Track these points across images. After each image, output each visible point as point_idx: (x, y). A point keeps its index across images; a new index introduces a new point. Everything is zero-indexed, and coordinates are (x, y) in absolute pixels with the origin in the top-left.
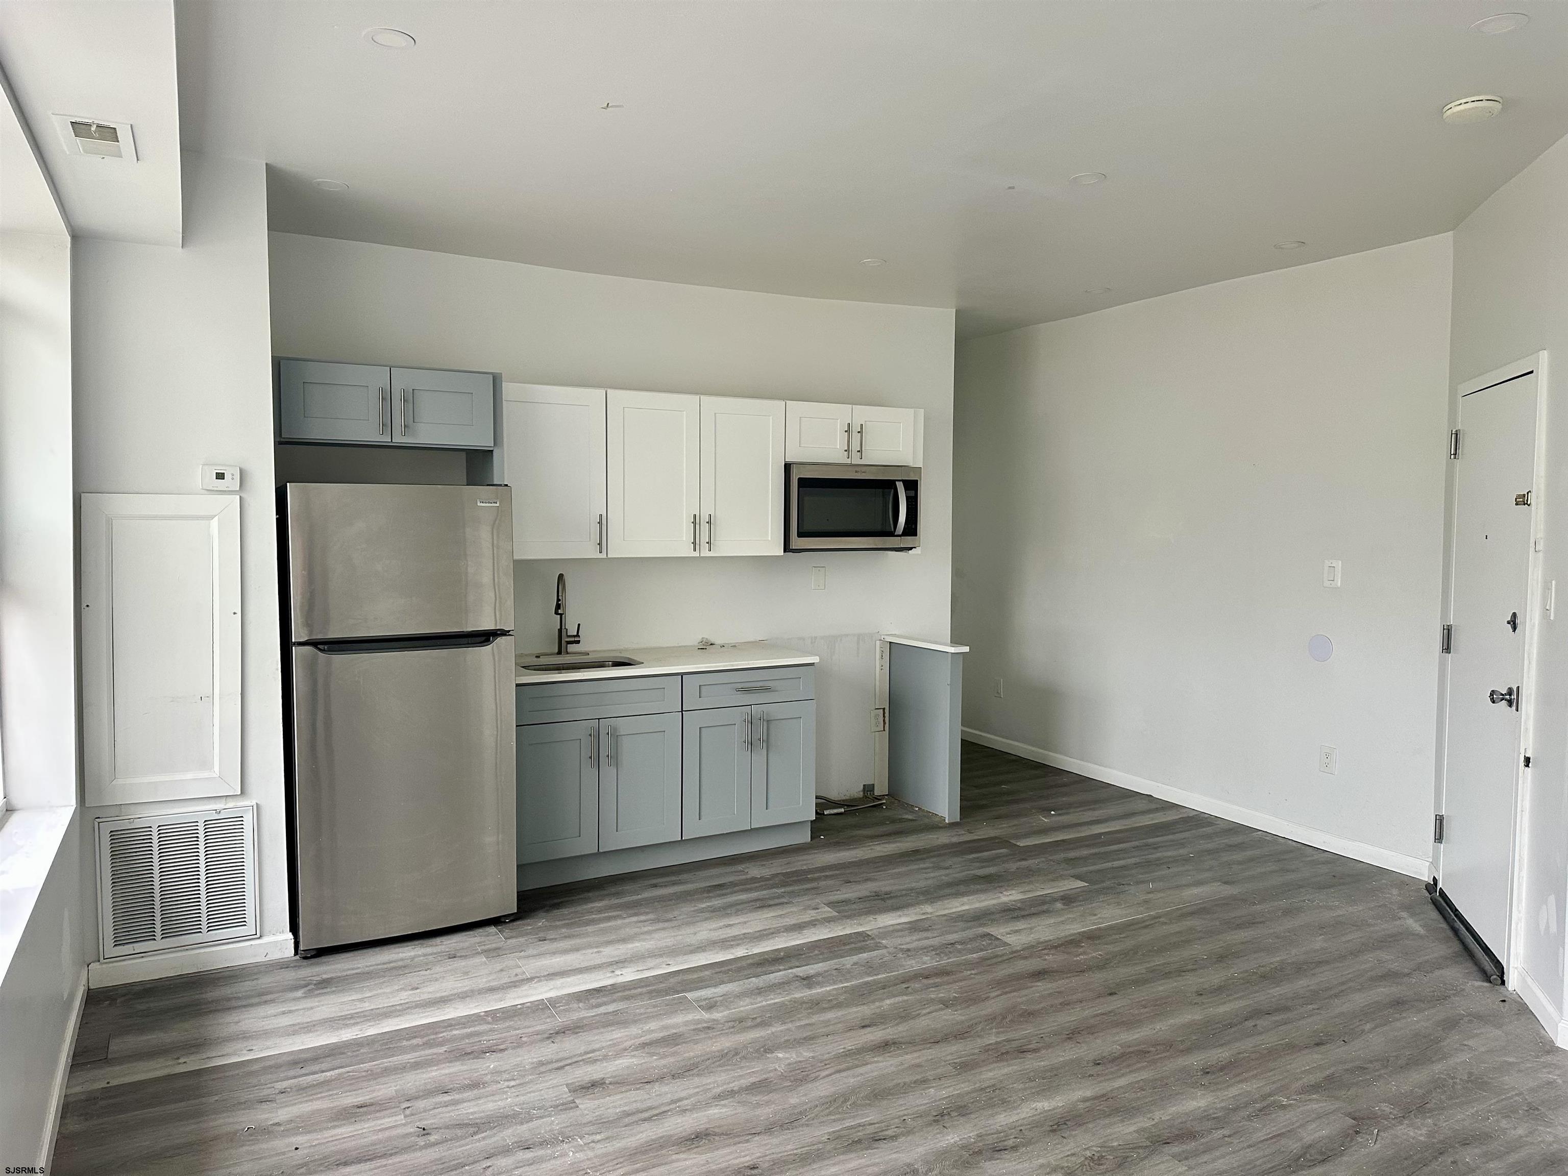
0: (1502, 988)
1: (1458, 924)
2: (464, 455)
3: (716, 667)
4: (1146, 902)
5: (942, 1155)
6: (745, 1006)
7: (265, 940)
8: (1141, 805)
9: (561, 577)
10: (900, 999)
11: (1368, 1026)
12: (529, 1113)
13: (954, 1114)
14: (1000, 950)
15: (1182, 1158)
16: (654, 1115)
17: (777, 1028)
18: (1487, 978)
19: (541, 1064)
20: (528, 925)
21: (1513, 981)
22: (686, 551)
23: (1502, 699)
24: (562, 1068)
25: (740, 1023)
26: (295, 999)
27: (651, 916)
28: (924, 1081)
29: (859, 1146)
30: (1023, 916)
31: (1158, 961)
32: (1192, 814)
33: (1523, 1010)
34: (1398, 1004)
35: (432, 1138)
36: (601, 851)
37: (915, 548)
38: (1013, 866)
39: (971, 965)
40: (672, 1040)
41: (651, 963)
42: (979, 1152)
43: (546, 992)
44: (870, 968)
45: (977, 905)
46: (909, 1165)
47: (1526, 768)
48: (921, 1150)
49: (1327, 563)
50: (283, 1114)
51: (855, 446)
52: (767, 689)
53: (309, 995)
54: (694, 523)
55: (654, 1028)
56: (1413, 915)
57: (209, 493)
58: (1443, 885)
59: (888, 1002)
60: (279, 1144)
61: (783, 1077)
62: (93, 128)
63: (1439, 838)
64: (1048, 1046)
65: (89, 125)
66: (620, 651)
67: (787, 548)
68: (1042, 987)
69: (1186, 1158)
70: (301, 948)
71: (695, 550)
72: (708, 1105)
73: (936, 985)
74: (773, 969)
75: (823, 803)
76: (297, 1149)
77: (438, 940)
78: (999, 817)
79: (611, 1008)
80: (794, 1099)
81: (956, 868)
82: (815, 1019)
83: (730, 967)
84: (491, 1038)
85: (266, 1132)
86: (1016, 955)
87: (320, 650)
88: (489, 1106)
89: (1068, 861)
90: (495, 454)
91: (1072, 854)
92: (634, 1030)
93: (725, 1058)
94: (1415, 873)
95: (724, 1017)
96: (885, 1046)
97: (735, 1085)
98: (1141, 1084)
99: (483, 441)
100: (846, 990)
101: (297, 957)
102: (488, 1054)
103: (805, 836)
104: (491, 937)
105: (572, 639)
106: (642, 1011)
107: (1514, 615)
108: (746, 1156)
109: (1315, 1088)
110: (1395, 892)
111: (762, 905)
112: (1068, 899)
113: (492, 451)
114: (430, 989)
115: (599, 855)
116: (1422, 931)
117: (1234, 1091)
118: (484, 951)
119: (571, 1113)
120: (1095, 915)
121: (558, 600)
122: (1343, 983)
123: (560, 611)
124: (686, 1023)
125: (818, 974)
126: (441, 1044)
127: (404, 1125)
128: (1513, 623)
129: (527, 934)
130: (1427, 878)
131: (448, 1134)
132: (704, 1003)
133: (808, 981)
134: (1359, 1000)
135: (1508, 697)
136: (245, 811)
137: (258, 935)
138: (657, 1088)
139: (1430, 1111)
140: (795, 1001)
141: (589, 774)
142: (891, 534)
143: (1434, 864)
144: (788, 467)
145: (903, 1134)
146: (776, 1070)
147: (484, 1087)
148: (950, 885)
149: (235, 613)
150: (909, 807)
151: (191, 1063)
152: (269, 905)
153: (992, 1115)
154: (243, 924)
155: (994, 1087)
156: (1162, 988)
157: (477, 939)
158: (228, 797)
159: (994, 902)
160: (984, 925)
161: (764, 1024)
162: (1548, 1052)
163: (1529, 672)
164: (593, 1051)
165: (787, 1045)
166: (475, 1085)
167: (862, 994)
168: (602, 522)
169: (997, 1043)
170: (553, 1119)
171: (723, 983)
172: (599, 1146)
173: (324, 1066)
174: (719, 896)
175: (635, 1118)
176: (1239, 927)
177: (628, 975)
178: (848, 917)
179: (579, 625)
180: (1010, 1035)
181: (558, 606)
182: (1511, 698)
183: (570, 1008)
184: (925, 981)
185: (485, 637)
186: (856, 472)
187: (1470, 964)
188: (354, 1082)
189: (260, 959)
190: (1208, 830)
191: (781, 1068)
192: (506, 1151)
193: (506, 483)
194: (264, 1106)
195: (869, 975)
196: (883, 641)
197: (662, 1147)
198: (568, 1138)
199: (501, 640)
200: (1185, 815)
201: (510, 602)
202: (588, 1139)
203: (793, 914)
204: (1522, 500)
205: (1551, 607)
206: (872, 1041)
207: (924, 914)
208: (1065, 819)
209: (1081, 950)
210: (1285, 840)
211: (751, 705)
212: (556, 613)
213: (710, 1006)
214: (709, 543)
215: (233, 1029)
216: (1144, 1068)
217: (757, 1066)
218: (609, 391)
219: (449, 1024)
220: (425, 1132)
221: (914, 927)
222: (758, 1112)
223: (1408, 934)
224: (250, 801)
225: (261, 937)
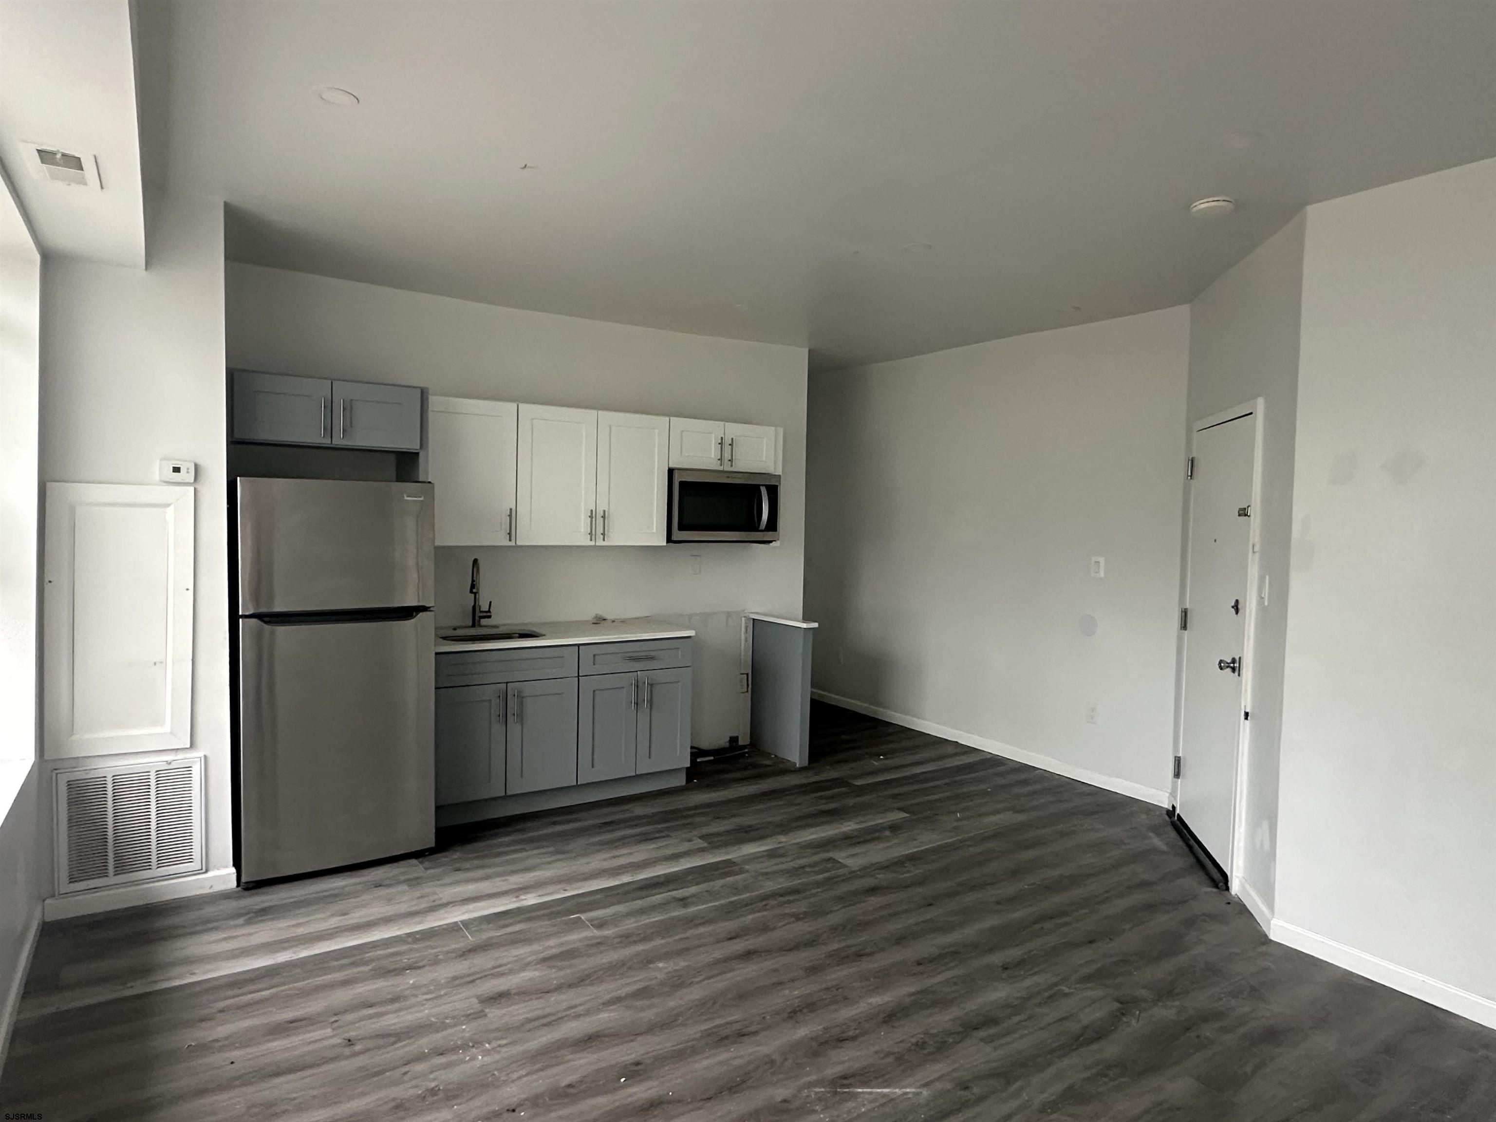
0: (1226, 892)
1: (1192, 842)
2: (392, 457)
3: (608, 639)
4: (956, 828)
5: (794, 1047)
6: (631, 924)
7: (210, 874)
8: (950, 750)
9: (475, 562)
10: (758, 914)
11: (1128, 926)
12: (443, 1023)
13: (805, 1011)
14: (841, 871)
15: (988, 1040)
16: (550, 1021)
17: (658, 942)
18: (1215, 885)
19: (455, 978)
20: (446, 857)
21: (1235, 887)
22: (586, 542)
23: (1228, 667)
24: (473, 981)
25: (626, 939)
26: (236, 926)
27: (551, 849)
28: (781, 983)
29: (726, 1041)
30: (859, 843)
31: (964, 877)
32: (989, 756)
33: (1242, 910)
34: (1151, 908)
35: (358, 1048)
36: (507, 794)
37: (775, 541)
38: (851, 802)
39: (818, 884)
40: (570, 954)
41: (551, 889)
42: (826, 1042)
43: (459, 915)
44: (735, 889)
45: (823, 835)
46: (768, 1056)
47: (1246, 721)
48: (777, 1043)
49: (1094, 559)
50: (222, 1031)
51: (727, 456)
52: (652, 658)
53: (249, 922)
54: (591, 517)
55: (553, 945)
56: (1158, 835)
57: (164, 484)
58: (1180, 810)
59: (750, 917)
60: (217, 1059)
61: (662, 984)
62: (59, 156)
63: (1177, 774)
64: (882, 950)
65: (53, 154)
66: (524, 624)
67: (669, 539)
68: (875, 901)
69: (992, 1041)
70: (243, 879)
71: (591, 540)
72: (598, 1011)
73: (790, 902)
74: (654, 892)
75: (696, 753)
76: (232, 1063)
77: (366, 872)
78: (838, 762)
79: (518, 927)
80: (672, 1003)
81: (807, 804)
82: (691, 933)
83: (618, 891)
84: (412, 956)
85: (204, 1048)
86: (853, 875)
87: (265, 622)
88: (409, 1018)
89: (895, 796)
90: (421, 455)
91: (896, 791)
92: (536, 947)
93: (615, 969)
94: (1159, 801)
95: (613, 933)
96: (748, 955)
97: (622, 992)
98: (955, 979)
99: (410, 444)
100: (716, 909)
101: (239, 889)
102: (408, 971)
103: (680, 781)
104: (414, 868)
105: (485, 614)
106: (543, 930)
107: (1237, 601)
108: (631, 1054)
109: (1088, 978)
110: (1144, 816)
111: (645, 838)
112: (894, 828)
113: (417, 454)
114: (358, 915)
115: (506, 797)
116: (1164, 847)
117: (1027, 983)
118: (405, 881)
119: (481, 1021)
120: (915, 840)
121: (473, 581)
122: (1107, 892)
123: (474, 591)
124: (580, 940)
125: (694, 896)
126: (366, 963)
127: (331, 1037)
128: (1236, 608)
129: (444, 865)
130: (1166, 805)
131: (370, 1044)
132: (596, 922)
133: (684, 902)
134: (1120, 905)
135: (1232, 665)
136: (195, 762)
137: (204, 870)
138: (553, 998)
139: (1177, 994)
140: (673, 918)
141: (498, 729)
142: (756, 529)
143: (1173, 794)
144: (671, 472)
145: (764, 1029)
146: (656, 978)
147: (404, 1000)
148: (799, 818)
149: (187, 589)
150: (767, 755)
151: (138, 987)
152: (214, 845)
153: (836, 1010)
154: (190, 860)
155: (837, 987)
156: (970, 898)
157: (402, 870)
158: (178, 751)
159: (836, 831)
160: (828, 851)
161: (645, 939)
162: (1264, 944)
163: (1248, 646)
164: (501, 966)
165: (666, 956)
166: (395, 999)
167: (729, 911)
168: (512, 515)
169: (839, 949)
170: (464, 1027)
171: (613, 904)
172: (504, 1050)
173: (262, 986)
174: (609, 831)
175: (536, 1023)
176: (1028, 848)
177: (531, 899)
178: (718, 847)
179: (490, 602)
180: (850, 942)
181: (473, 586)
182: (1234, 666)
183: (481, 929)
184: (782, 899)
185: (407, 613)
186: (728, 477)
187: (1202, 874)
188: (287, 1000)
189: (206, 891)
190: (1002, 769)
191: (661, 976)
192: (420, 1057)
193: (429, 480)
194: (204, 1025)
195: (735, 895)
196: (747, 618)
197: (559, 1048)
198: (477, 1043)
199: (421, 615)
200: (983, 758)
201: (431, 582)
202: (495, 1044)
203: (673, 845)
204: (1243, 513)
205: (1265, 595)
206: (737, 950)
207: (779, 843)
208: (890, 762)
209: (906, 869)
210: (1059, 777)
211: (637, 671)
212: (471, 592)
213: (601, 924)
214: (603, 534)
215: (179, 954)
216: (956, 966)
217: (642, 975)
218: (521, 405)
219: (374, 945)
220: (350, 1042)
221: (772, 854)
222: (642, 1015)
223: (1155, 850)
224: (199, 754)
225: (206, 872)
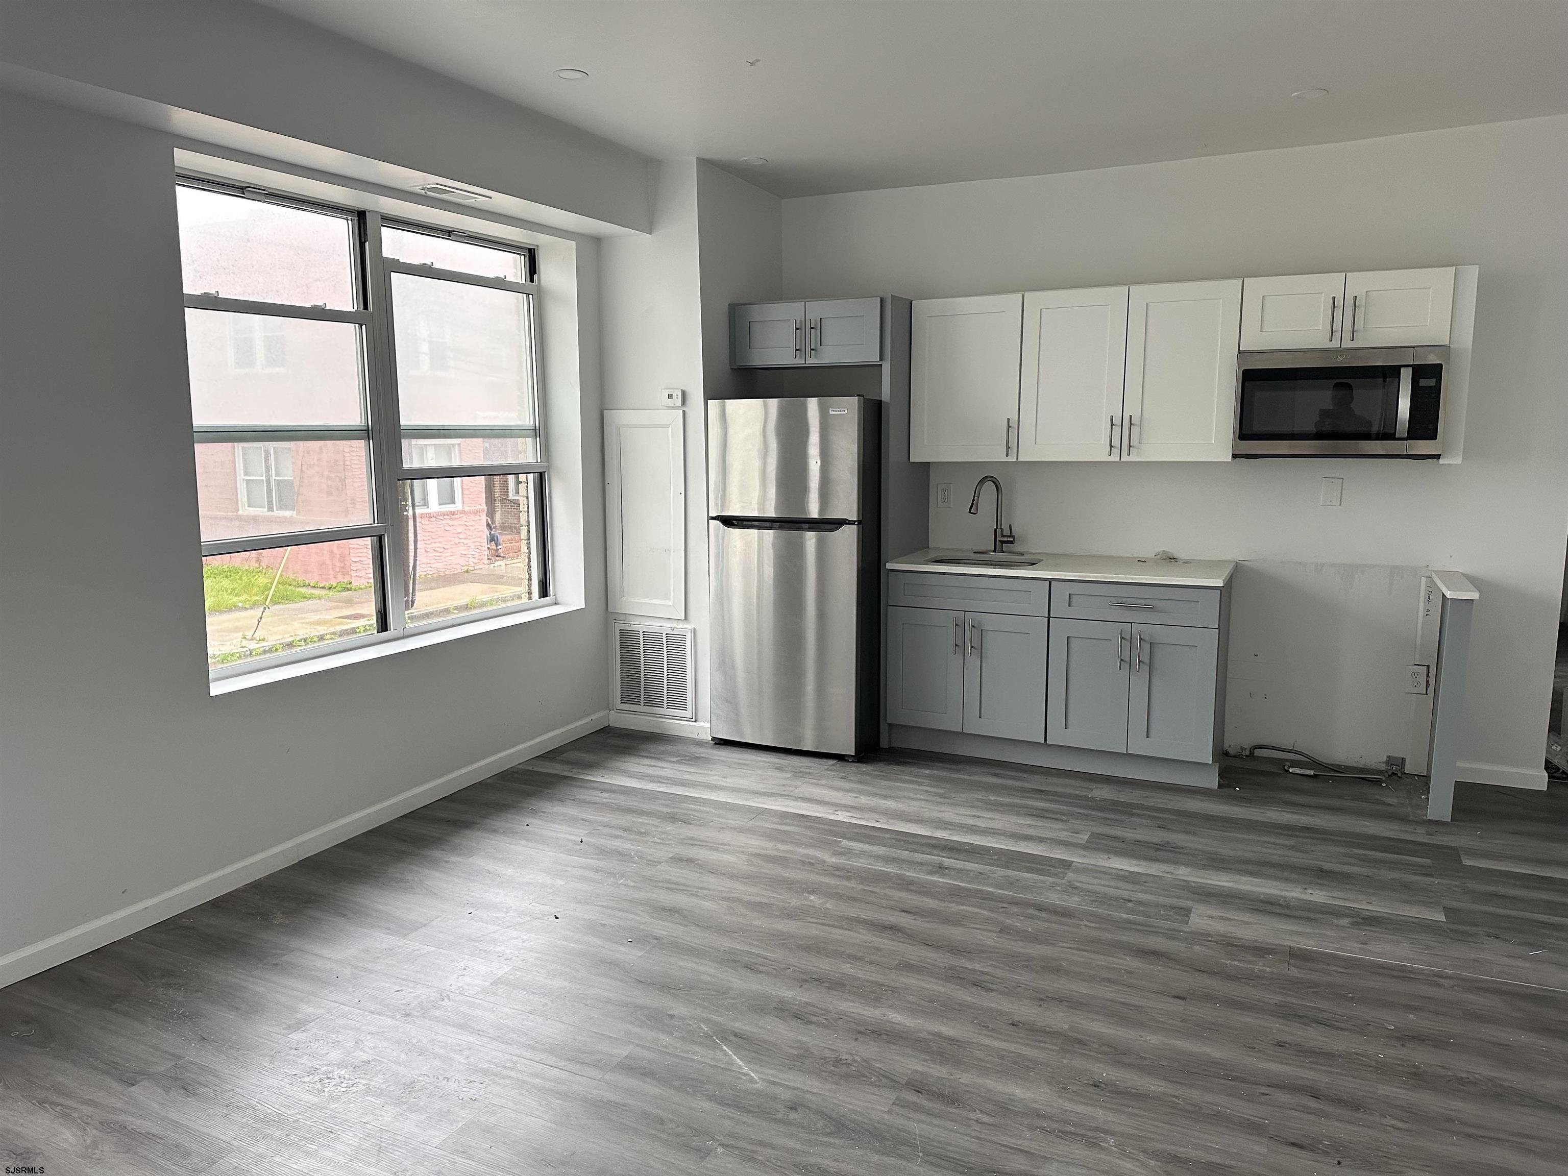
6: (862, 863)
7: (697, 724)
10: (975, 910)
19: (690, 839)
22: (1102, 455)
36: (964, 732)
37: (1438, 456)
51: (1348, 325)
55: (782, 849)
57: (664, 408)
67: (1236, 453)
71: (1113, 454)
84: (699, 815)
87: (724, 524)
90: (883, 367)
95: (835, 862)
105: (1007, 539)
106: (799, 838)
115: (962, 734)
121: (973, 500)
123: (973, 511)
124: (804, 855)
136: (687, 632)
137: (694, 719)
141: (954, 660)
142: (1391, 437)
144: (1240, 356)
149: (681, 493)
152: (701, 701)
154: (685, 709)
158: (678, 621)
168: (1011, 426)
179: (1010, 526)
181: (972, 506)
189: (694, 736)
196: (1429, 578)
199: (844, 527)
211: (1130, 623)
218: (1027, 294)
224: (690, 626)
225: (696, 721)
